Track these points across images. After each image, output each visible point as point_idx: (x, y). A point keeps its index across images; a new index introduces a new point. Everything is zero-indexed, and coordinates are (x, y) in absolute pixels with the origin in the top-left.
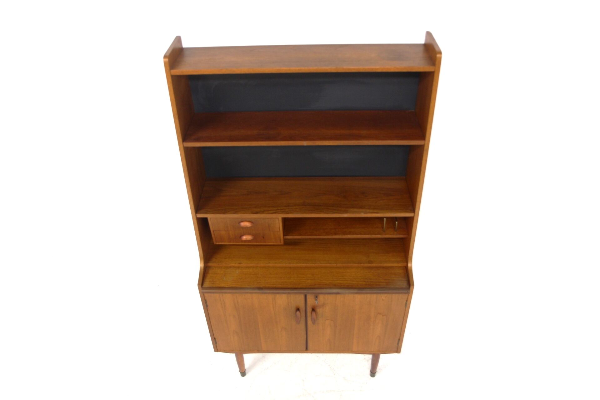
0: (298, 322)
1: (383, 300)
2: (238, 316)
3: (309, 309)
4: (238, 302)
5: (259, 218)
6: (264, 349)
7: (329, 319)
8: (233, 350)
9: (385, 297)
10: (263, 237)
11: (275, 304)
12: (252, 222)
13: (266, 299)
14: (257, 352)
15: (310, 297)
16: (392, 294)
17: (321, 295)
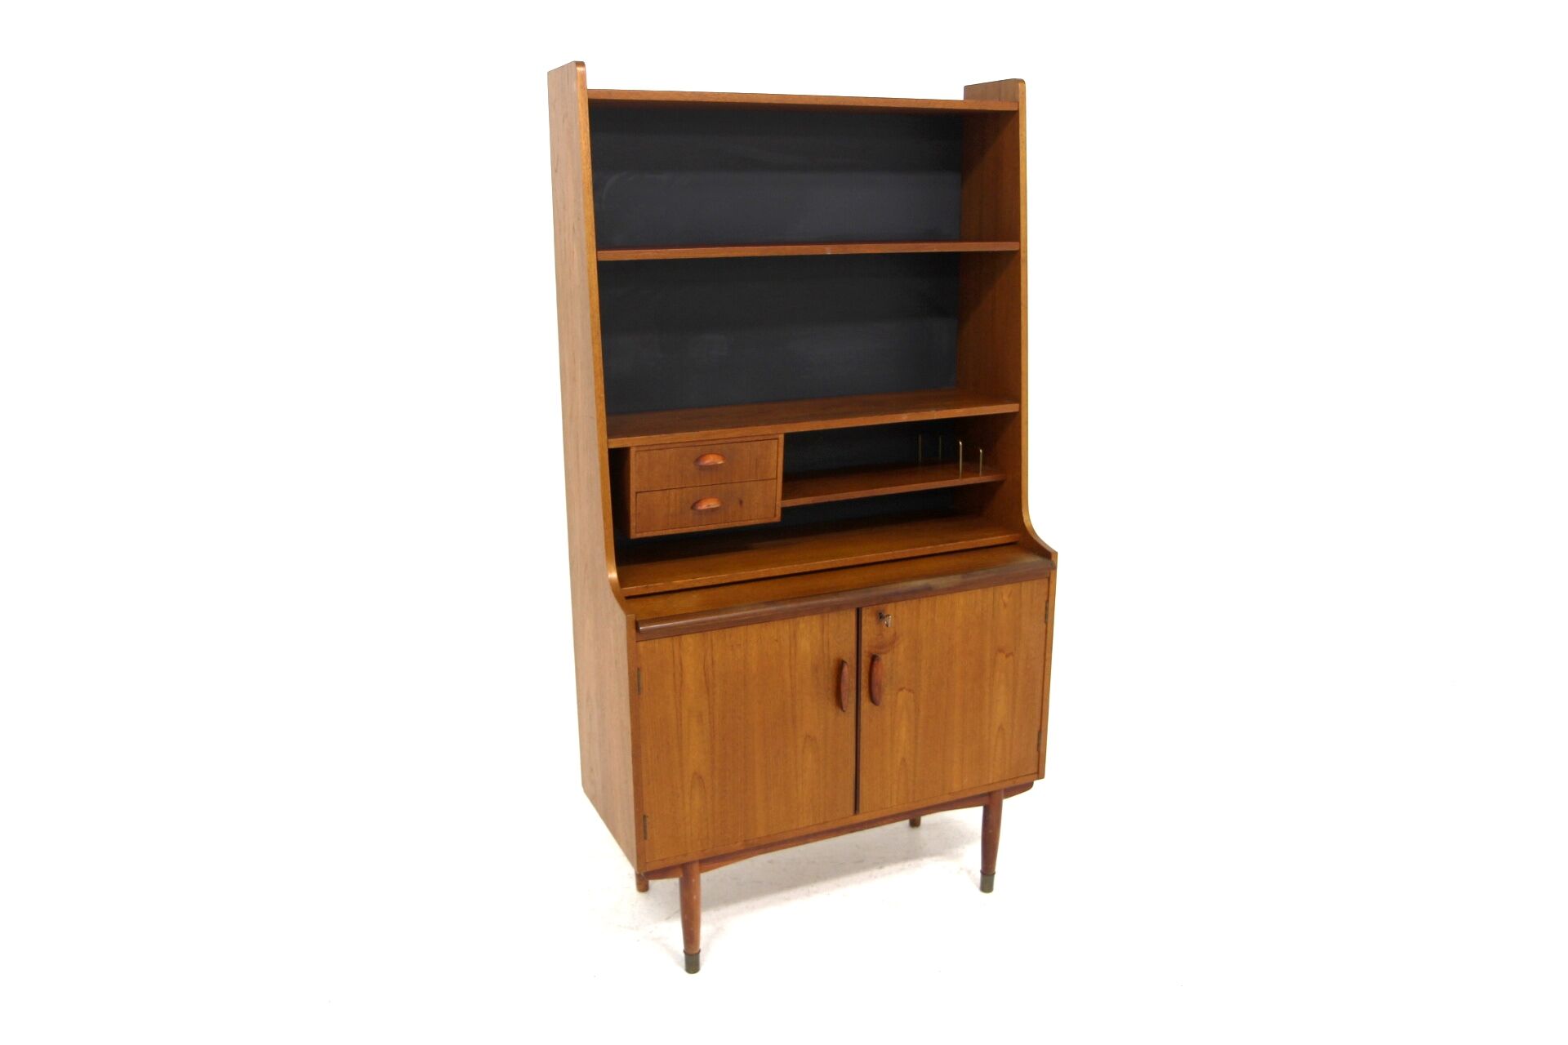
1: (1005, 605)
2: (710, 713)
3: (865, 660)
4: (713, 663)
5: (739, 440)
6: (761, 833)
7: (904, 688)
8: (685, 855)
9: (1009, 596)
10: (741, 502)
11: (795, 654)
12: (723, 456)
13: (777, 641)
14: (742, 848)
15: (868, 618)
16: (1020, 582)
17: (890, 608)
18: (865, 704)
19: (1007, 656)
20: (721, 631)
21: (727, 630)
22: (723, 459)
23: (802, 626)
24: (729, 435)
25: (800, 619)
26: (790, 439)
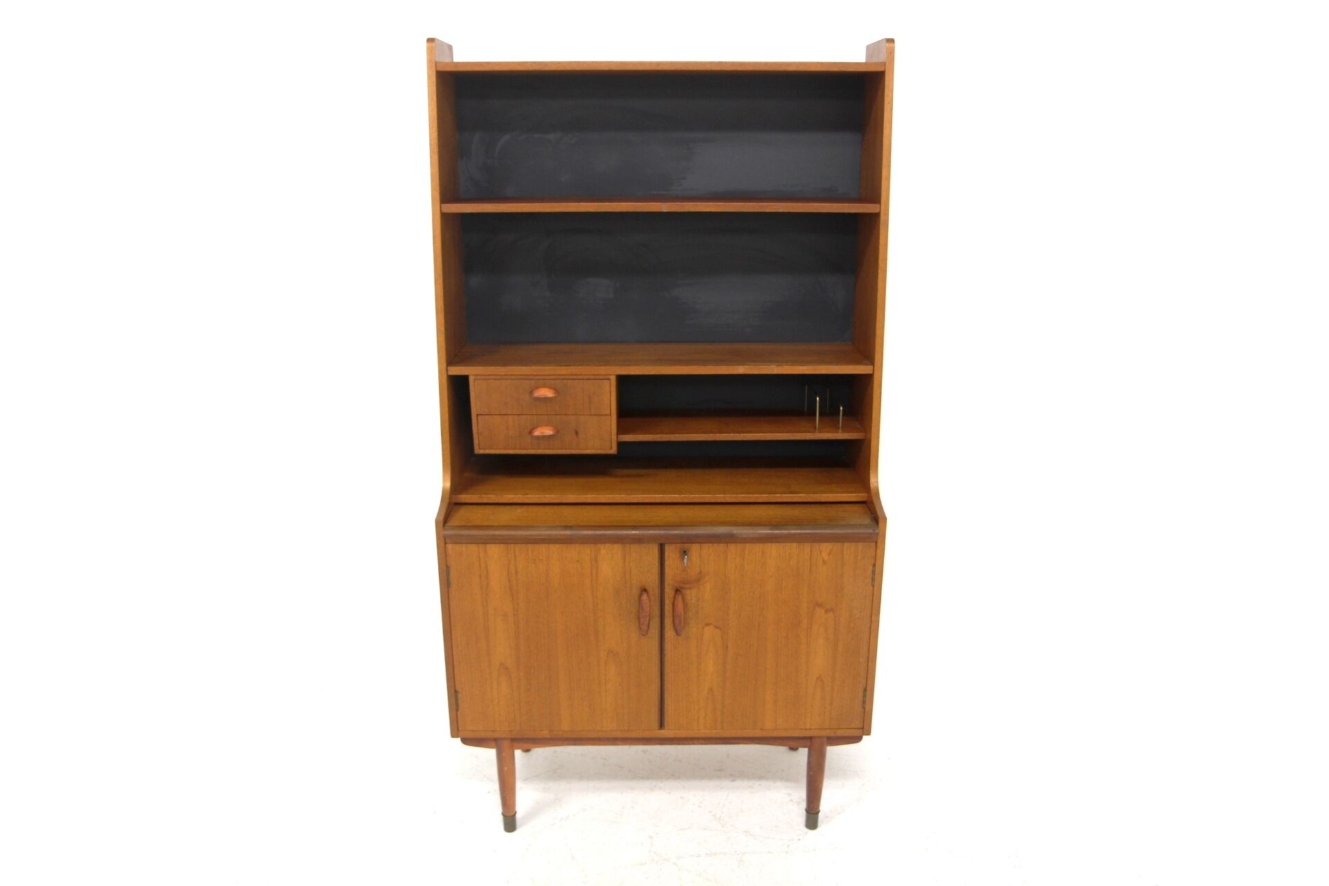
0: (644, 632)
1: (824, 562)
2: (514, 615)
3: (669, 592)
4: (517, 573)
5: (571, 377)
6: (565, 726)
7: (711, 624)
8: (494, 731)
9: (829, 554)
10: (577, 433)
11: (597, 576)
12: (556, 391)
13: (578, 561)
14: (548, 736)
15: (671, 553)
16: (843, 542)
17: (694, 548)
18: (669, 633)
19: (826, 611)
20: (524, 545)
21: (529, 545)
22: (555, 393)
23: (603, 552)
24: (564, 372)
25: (602, 546)
26: (622, 381)
